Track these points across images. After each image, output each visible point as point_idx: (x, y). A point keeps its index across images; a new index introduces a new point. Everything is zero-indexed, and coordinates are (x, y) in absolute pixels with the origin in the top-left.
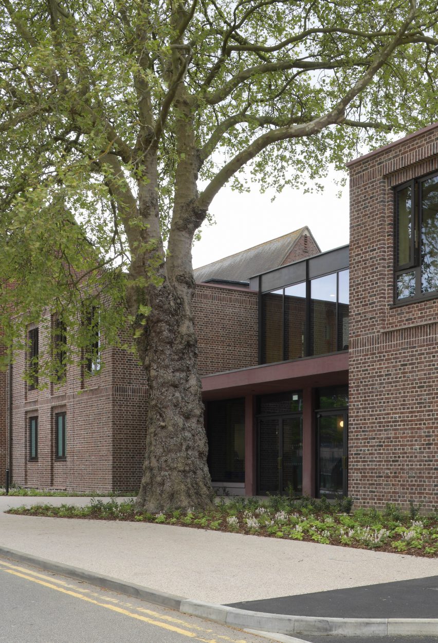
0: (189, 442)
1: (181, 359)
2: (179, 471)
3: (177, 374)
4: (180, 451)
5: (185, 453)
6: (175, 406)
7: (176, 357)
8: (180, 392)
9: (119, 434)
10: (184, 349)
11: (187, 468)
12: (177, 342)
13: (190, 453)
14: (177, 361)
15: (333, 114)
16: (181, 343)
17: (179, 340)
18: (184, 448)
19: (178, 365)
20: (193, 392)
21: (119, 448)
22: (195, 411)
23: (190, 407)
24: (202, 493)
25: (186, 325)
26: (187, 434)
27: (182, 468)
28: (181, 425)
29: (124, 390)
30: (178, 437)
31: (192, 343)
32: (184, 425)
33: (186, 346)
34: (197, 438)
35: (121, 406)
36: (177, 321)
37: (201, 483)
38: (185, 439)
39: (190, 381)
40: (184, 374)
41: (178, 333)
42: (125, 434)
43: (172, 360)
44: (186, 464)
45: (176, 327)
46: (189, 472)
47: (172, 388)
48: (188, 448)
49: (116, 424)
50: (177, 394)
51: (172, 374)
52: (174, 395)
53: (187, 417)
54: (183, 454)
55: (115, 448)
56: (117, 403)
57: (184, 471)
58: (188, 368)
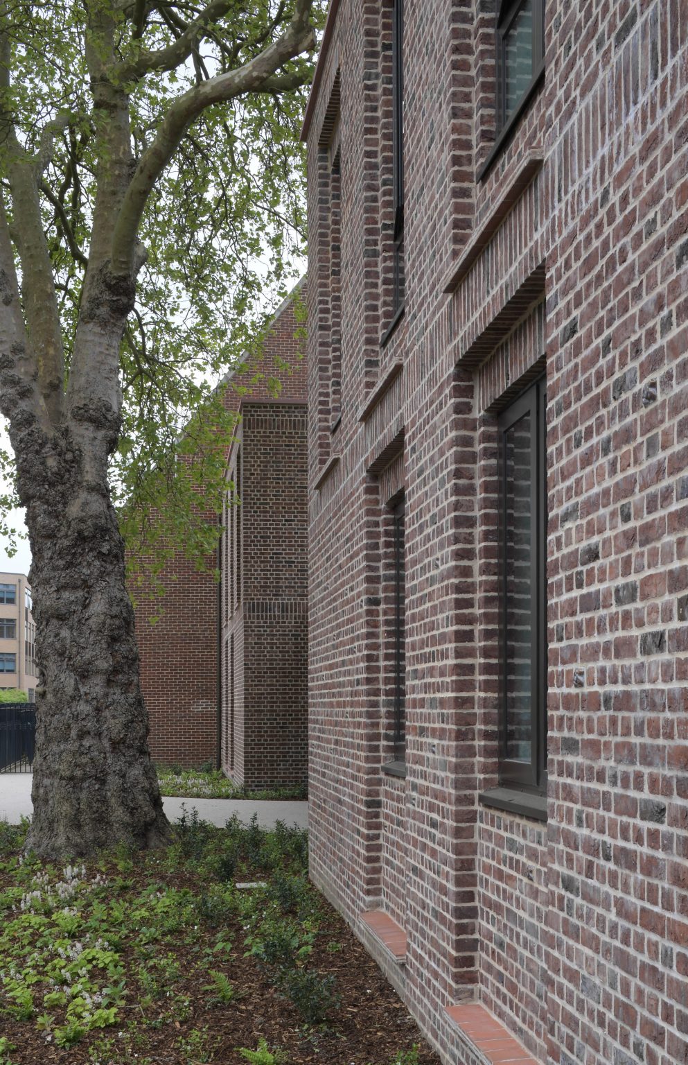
0: (84, 723)
1: (69, 565)
2: (61, 778)
3: (67, 595)
4: (66, 740)
5: (77, 744)
6: (61, 655)
7: (61, 563)
8: (71, 628)
9: (256, 685)
10: (74, 546)
11: (78, 773)
12: (62, 534)
13: (86, 743)
14: (62, 570)
15: (286, 37)
16: (66, 536)
17: (64, 529)
18: (73, 733)
19: (64, 577)
20: (94, 627)
21: (255, 711)
22: (97, 663)
23: (88, 655)
24: (113, 819)
25: (79, 502)
26: (83, 708)
27: (68, 773)
28: (70, 690)
29: (265, 608)
30: (62, 714)
31: (86, 534)
32: (76, 689)
33: (77, 539)
34: (107, 713)
35: (259, 636)
36: (63, 495)
37: (113, 800)
38: (76, 717)
39: (91, 607)
40: (80, 594)
41: (64, 516)
42: (268, 685)
43: (55, 568)
44: (76, 766)
45: (60, 506)
46: (83, 780)
47: (54, 622)
48: (82, 734)
49: (250, 669)
50: (65, 633)
51: (55, 595)
52: (57, 635)
53: (84, 674)
54: (72, 746)
55: (250, 711)
56: (253, 631)
57: (71, 778)
58: (85, 581)
